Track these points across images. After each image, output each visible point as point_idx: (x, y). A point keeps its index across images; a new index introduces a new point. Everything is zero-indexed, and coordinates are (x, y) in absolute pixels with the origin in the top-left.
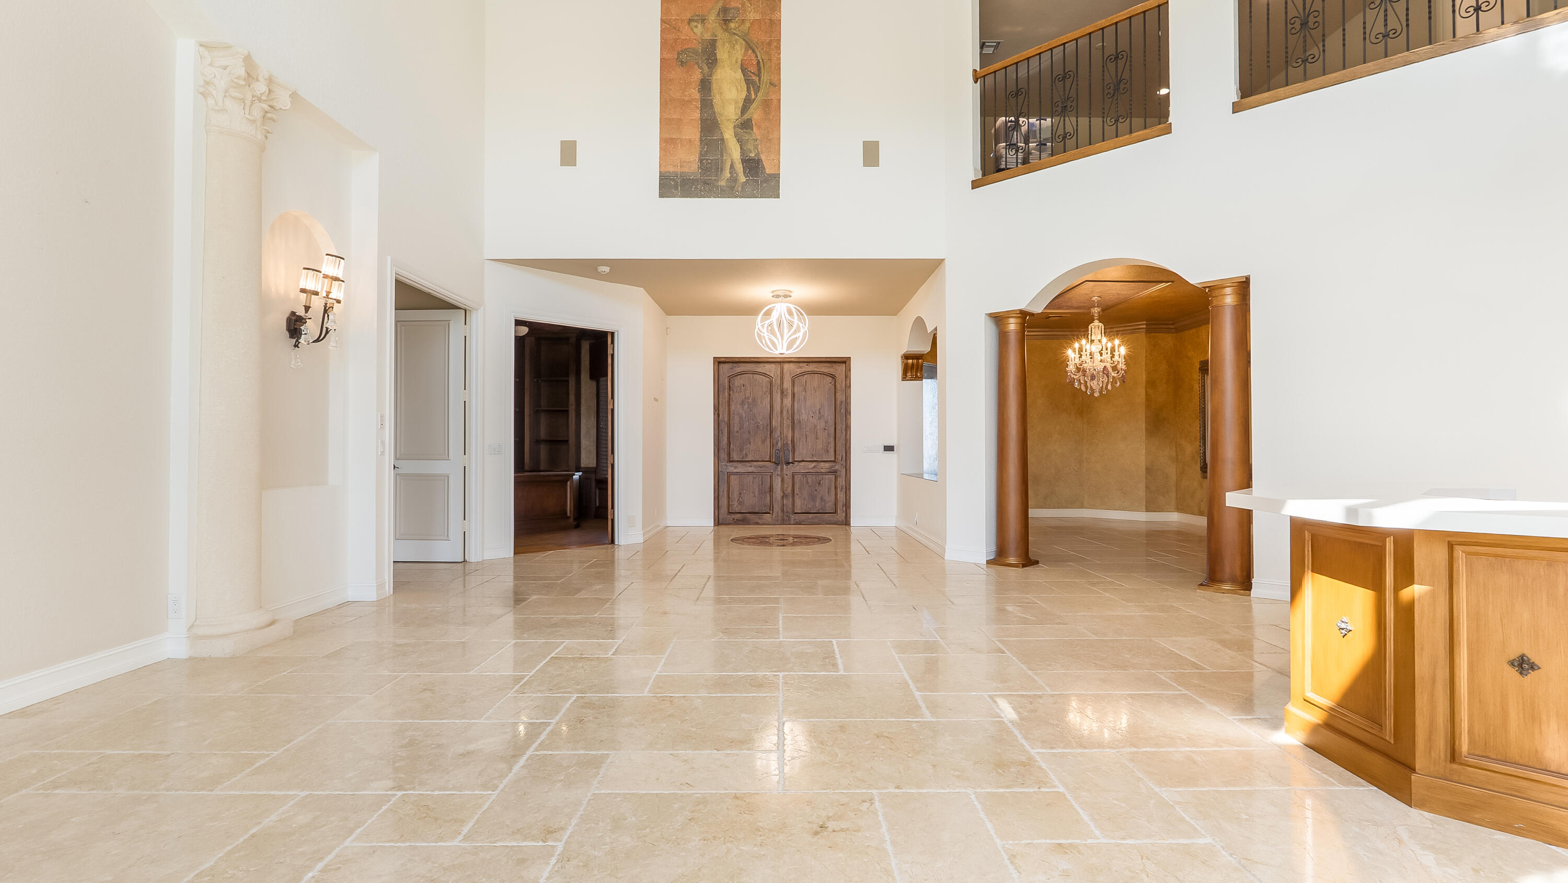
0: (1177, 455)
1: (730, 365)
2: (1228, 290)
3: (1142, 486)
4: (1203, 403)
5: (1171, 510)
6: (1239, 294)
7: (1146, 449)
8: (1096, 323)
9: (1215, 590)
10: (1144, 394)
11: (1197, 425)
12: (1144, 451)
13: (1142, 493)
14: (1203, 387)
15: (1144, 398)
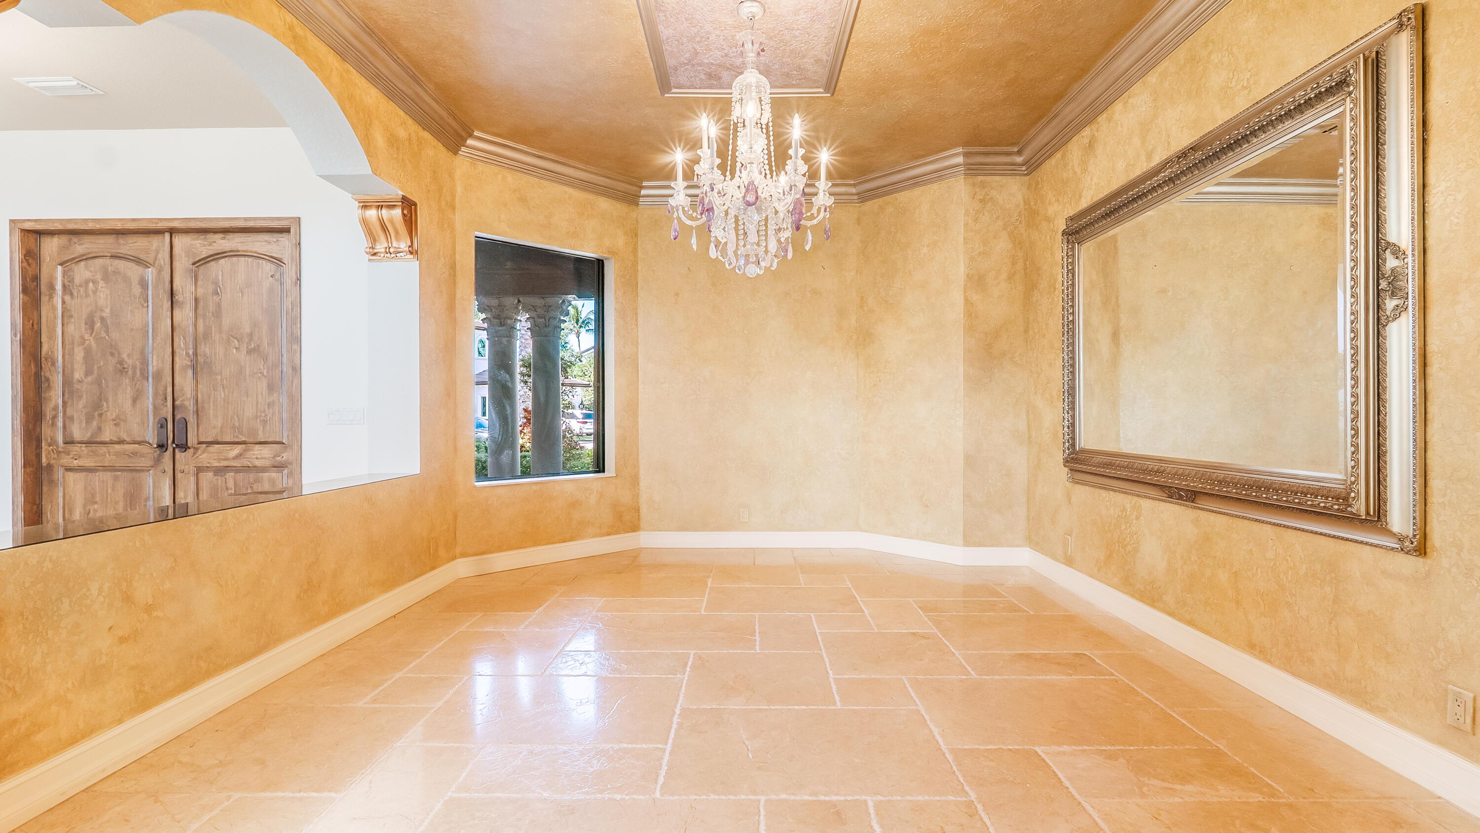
0: (1029, 428)
1: (64, 239)
3: (957, 492)
4: (1071, 311)
7: (965, 415)
10: (962, 301)
12: (962, 422)
13: (958, 507)
14: (1070, 275)
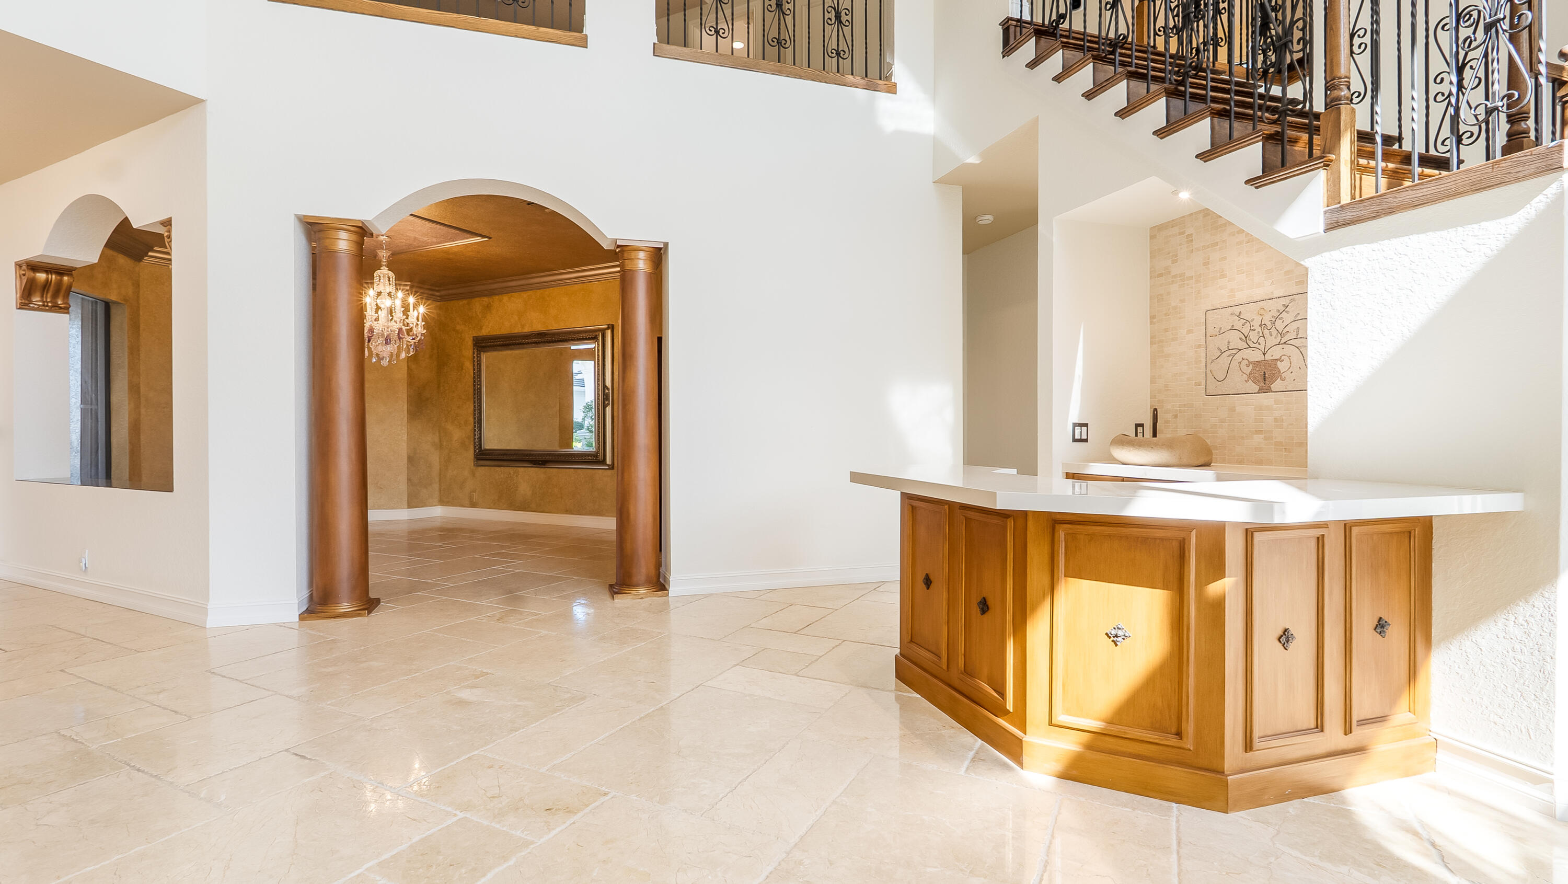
0: (440, 441)
2: (642, 255)
3: (403, 478)
4: (479, 383)
5: (435, 504)
6: (654, 261)
7: (408, 433)
8: (384, 271)
9: (634, 597)
10: (406, 368)
11: (470, 407)
12: (406, 437)
13: (403, 487)
14: (478, 364)
15: (406, 374)
